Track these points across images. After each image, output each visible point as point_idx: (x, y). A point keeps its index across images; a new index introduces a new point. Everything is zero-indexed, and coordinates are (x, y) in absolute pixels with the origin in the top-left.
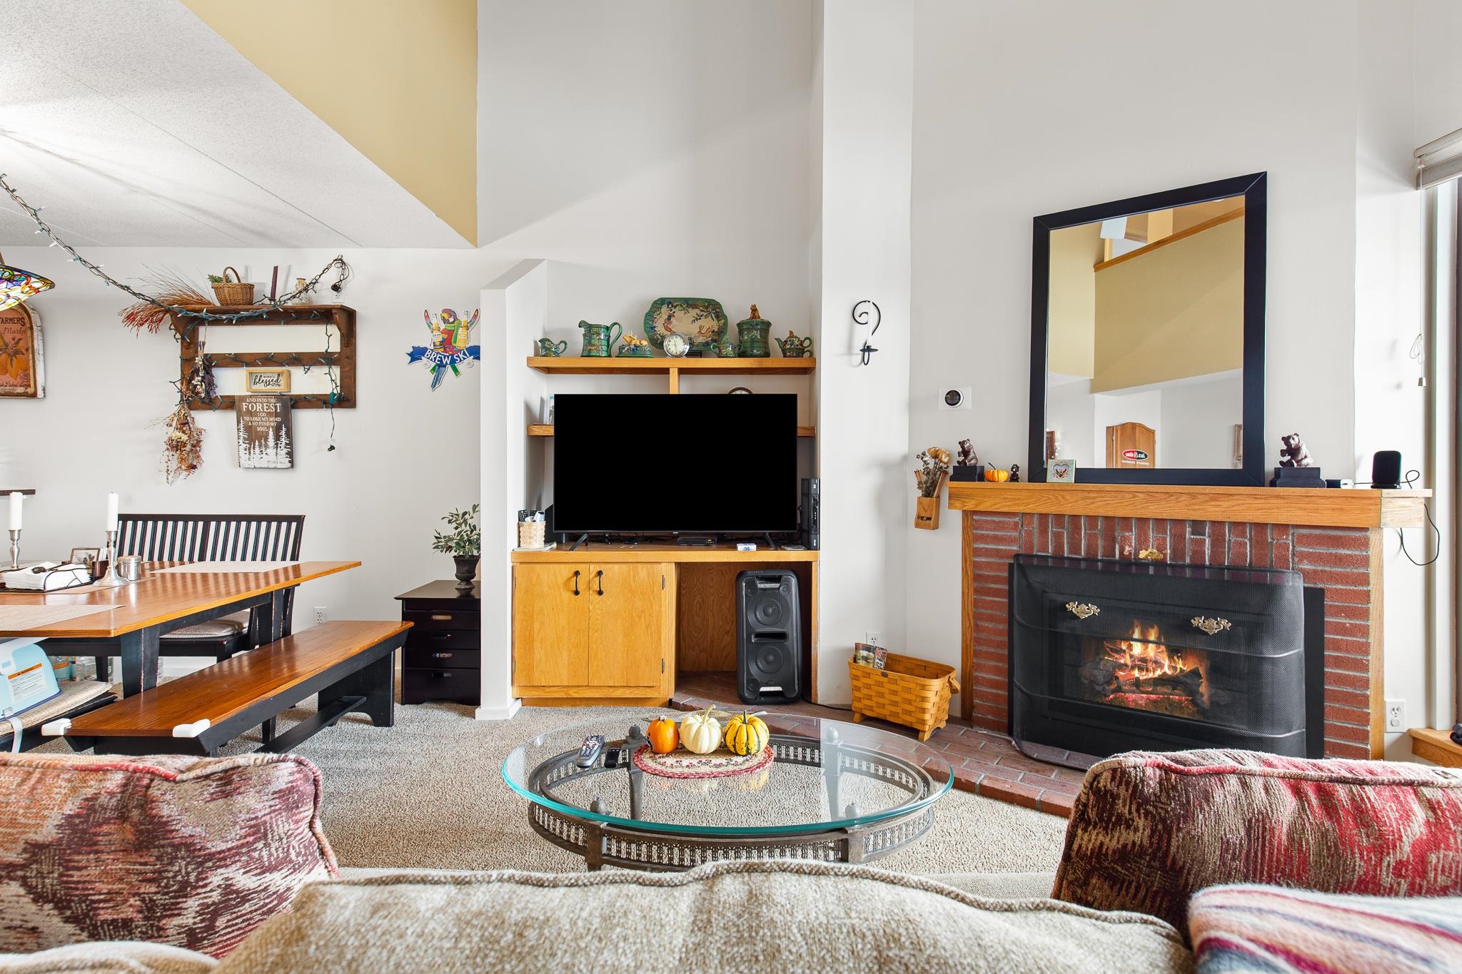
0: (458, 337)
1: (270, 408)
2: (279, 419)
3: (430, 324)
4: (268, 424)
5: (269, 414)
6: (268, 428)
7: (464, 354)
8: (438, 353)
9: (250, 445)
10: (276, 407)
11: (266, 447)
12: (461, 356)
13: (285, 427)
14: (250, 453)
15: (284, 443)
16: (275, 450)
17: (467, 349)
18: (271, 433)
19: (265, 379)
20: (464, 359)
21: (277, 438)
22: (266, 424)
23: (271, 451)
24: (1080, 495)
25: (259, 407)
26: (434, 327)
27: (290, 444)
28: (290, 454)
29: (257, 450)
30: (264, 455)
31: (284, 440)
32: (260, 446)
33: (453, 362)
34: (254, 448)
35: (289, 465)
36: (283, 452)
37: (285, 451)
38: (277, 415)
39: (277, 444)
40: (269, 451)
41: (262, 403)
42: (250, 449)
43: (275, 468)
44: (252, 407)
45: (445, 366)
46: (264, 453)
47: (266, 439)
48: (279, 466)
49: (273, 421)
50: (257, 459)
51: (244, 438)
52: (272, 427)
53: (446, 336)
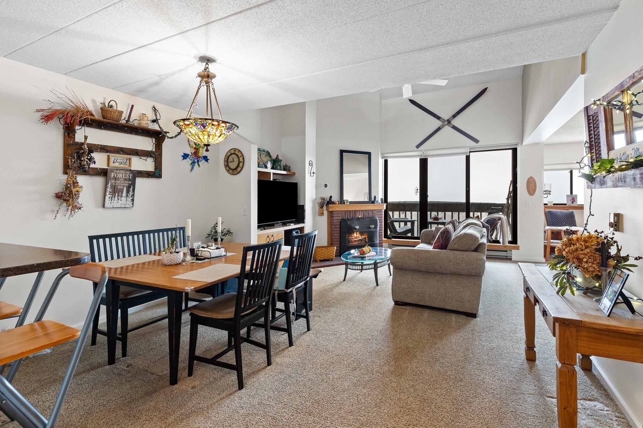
0: (200, 152)
1: (126, 176)
2: (130, 182)
3: (190, 145)
4: (124, 185)
5: (125, 180)
6: (124, 187)
7: (202, 159)
8: (193, 157)
9: (113, 195)
10: (129, 176)
11: (122, 196)
12: (201, 159)
13: (131, 186)
14: (112, 200)
15: (131, 195)
16: (126, 198)
17: (203, 157)
18: (125, 189)
19: (119, 161)
20: (202, 161)
21: (128, 192)
22: (122, 185)
23: (124, 199)
24: (351, 206)
25: (120, 176)
26: (191, 146)
27: (133, 195)
28: (133, 200)
29: (116, 198)
30: (119, 201)
31: (131, 193)
32: (118, 196)
33: (198, 161)
34: (114, 197)
35: (132, 205)
36: (130, 199)
37: (131, 198)
38: (129, 180)
39: (127, 195)
40: (122, 198)
41: (122, 174)
42: (112, 197)
43: (125, 207)
44: (117, 175)
45: (195, 163)
46: (120, 200)
47: (122, 193)
48: (127, 206)
49: (127, 183)
50: (116, 203)
51: (110, 192)
52: (126, 186)
53: (195, 150)
